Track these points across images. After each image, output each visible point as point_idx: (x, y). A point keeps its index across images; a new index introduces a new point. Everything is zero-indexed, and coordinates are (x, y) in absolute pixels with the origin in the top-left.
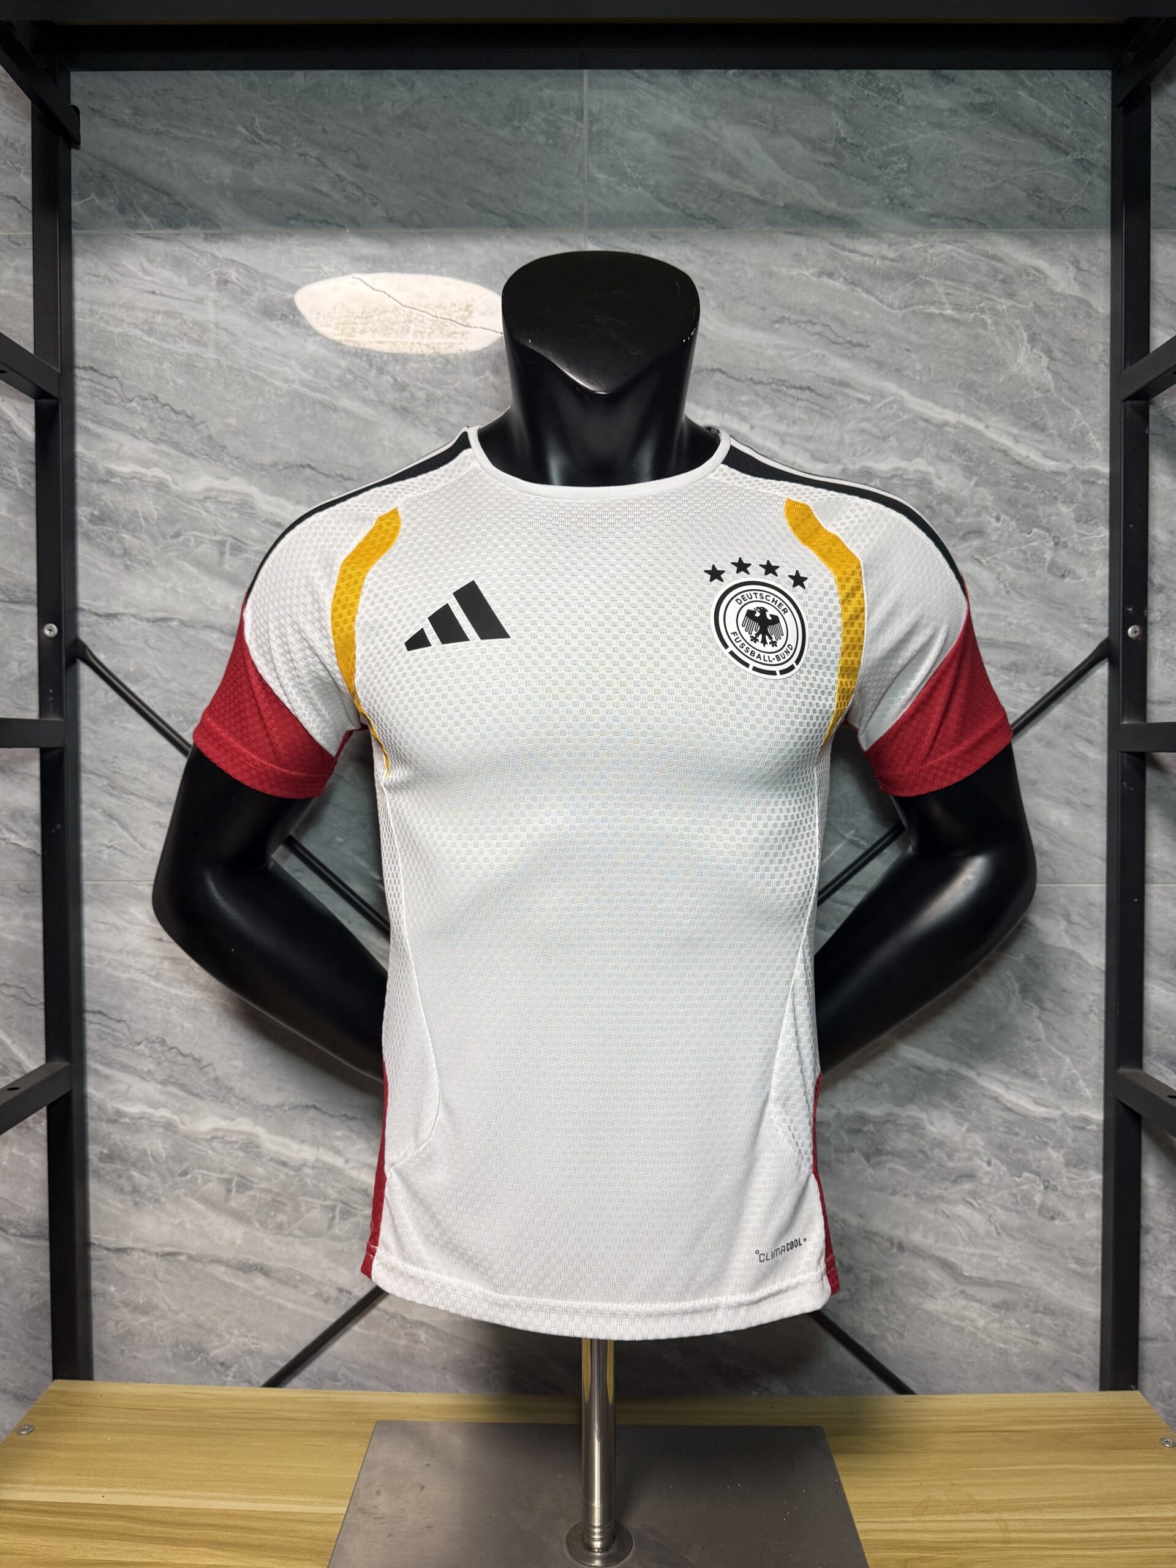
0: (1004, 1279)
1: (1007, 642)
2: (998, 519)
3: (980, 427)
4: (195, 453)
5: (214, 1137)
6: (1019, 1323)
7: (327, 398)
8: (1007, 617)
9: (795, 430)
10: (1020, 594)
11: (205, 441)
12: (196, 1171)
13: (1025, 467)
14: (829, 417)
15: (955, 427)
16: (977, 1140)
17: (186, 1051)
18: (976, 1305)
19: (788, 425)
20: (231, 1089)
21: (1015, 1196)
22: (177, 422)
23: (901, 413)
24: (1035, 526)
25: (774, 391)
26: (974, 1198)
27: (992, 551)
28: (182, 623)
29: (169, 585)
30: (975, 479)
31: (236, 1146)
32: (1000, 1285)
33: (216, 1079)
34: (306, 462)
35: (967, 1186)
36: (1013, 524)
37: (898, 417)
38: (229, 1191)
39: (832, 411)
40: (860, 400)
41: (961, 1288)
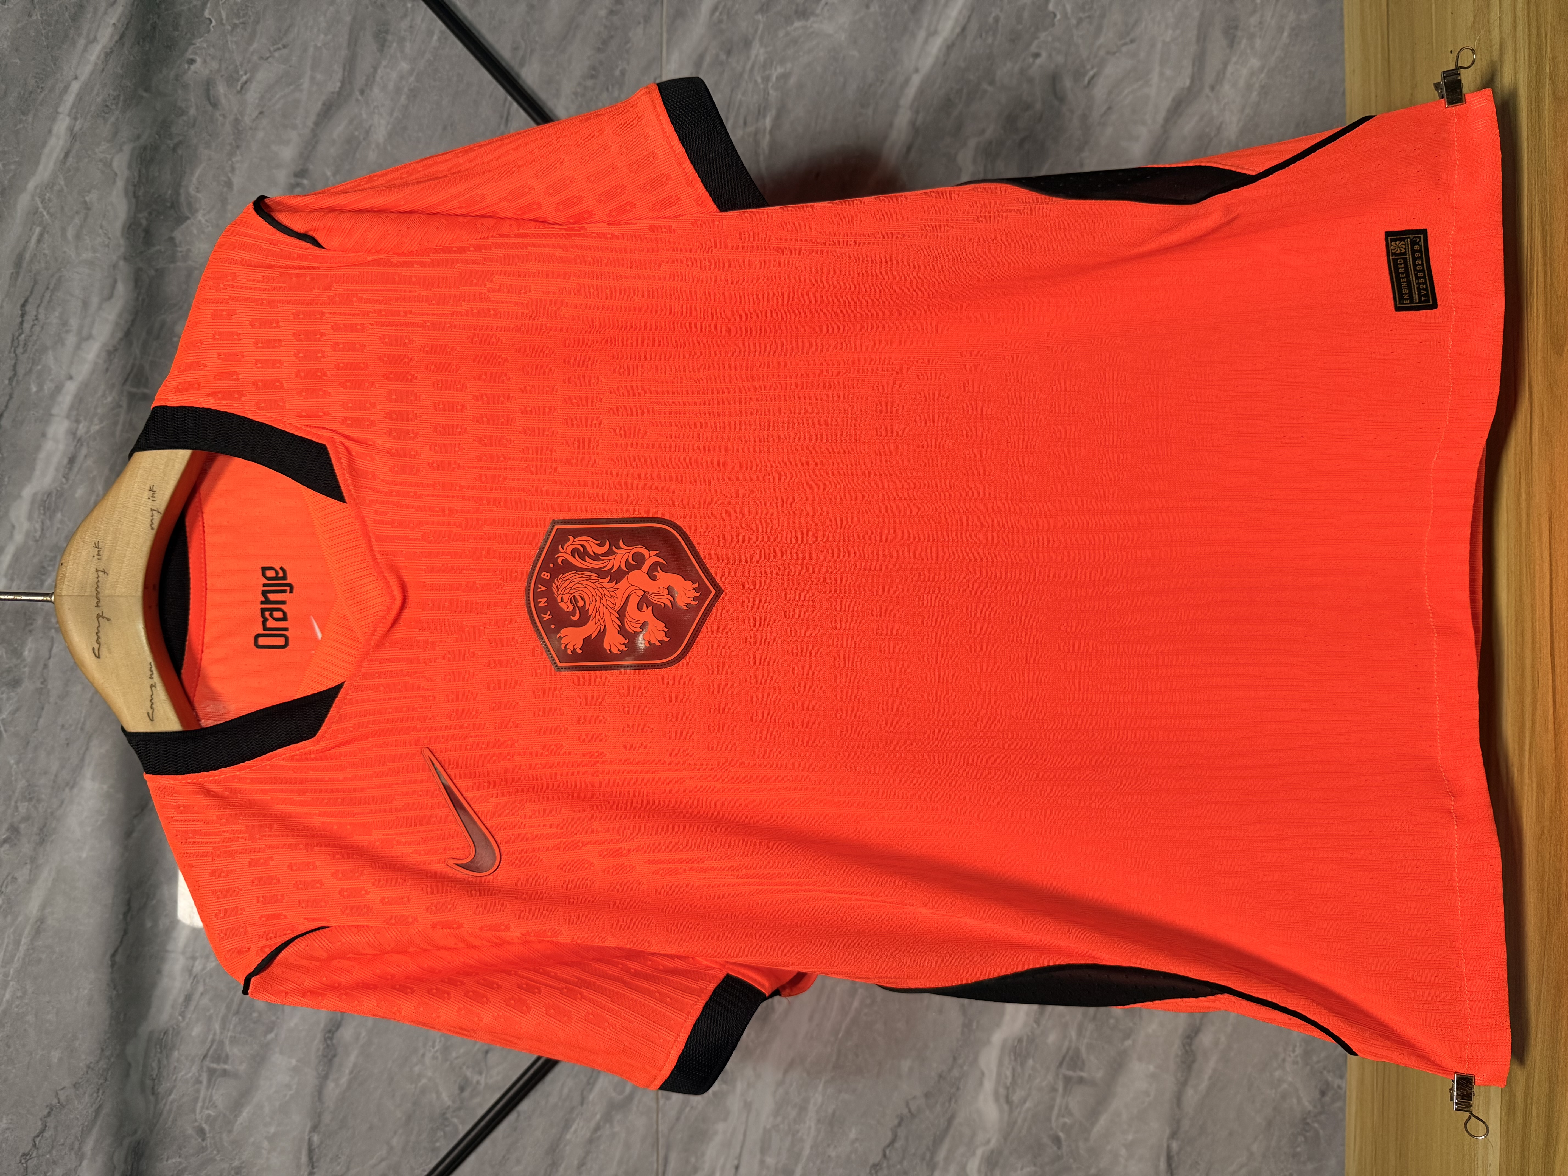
0: (1195, 32)
1: (349, 45)
2: (192, 61)
3: (75, 87)
4: (95, 1106)
5: (1006, 1099)
6: (1254, 12)
7: (26, 932)
8: (316, 46)
9: (74, 322)
10: (287, 31)
11: (81, 1091)
12: (1054, 1125)
13: (126, 29)
14: (59, 280)
15: (76, 119)
16: (1005, 71)
17: (889, 1135)
18: (1230, 69)
19: (67, 332)
20: (940, 1076)
21: (1080, 21)
22: (56, 1128)
23: (57, 188)
24: (203, 14)
25: (25, 351)
26: (1084, 75)
27: (231, 67)
28: (315, 1128)
29: (266, 1144)
30: (141, 92)
31: (1019, 1069)
32: (1202, 37)
33: (927, 1095)
34: (107, 960)
35: (1068, 83)
36: (198, 42)
37: (61, 191)
38: (1081, 1081)
39: (52, 276)
40: (39, 241)
41: (1207, 90)
